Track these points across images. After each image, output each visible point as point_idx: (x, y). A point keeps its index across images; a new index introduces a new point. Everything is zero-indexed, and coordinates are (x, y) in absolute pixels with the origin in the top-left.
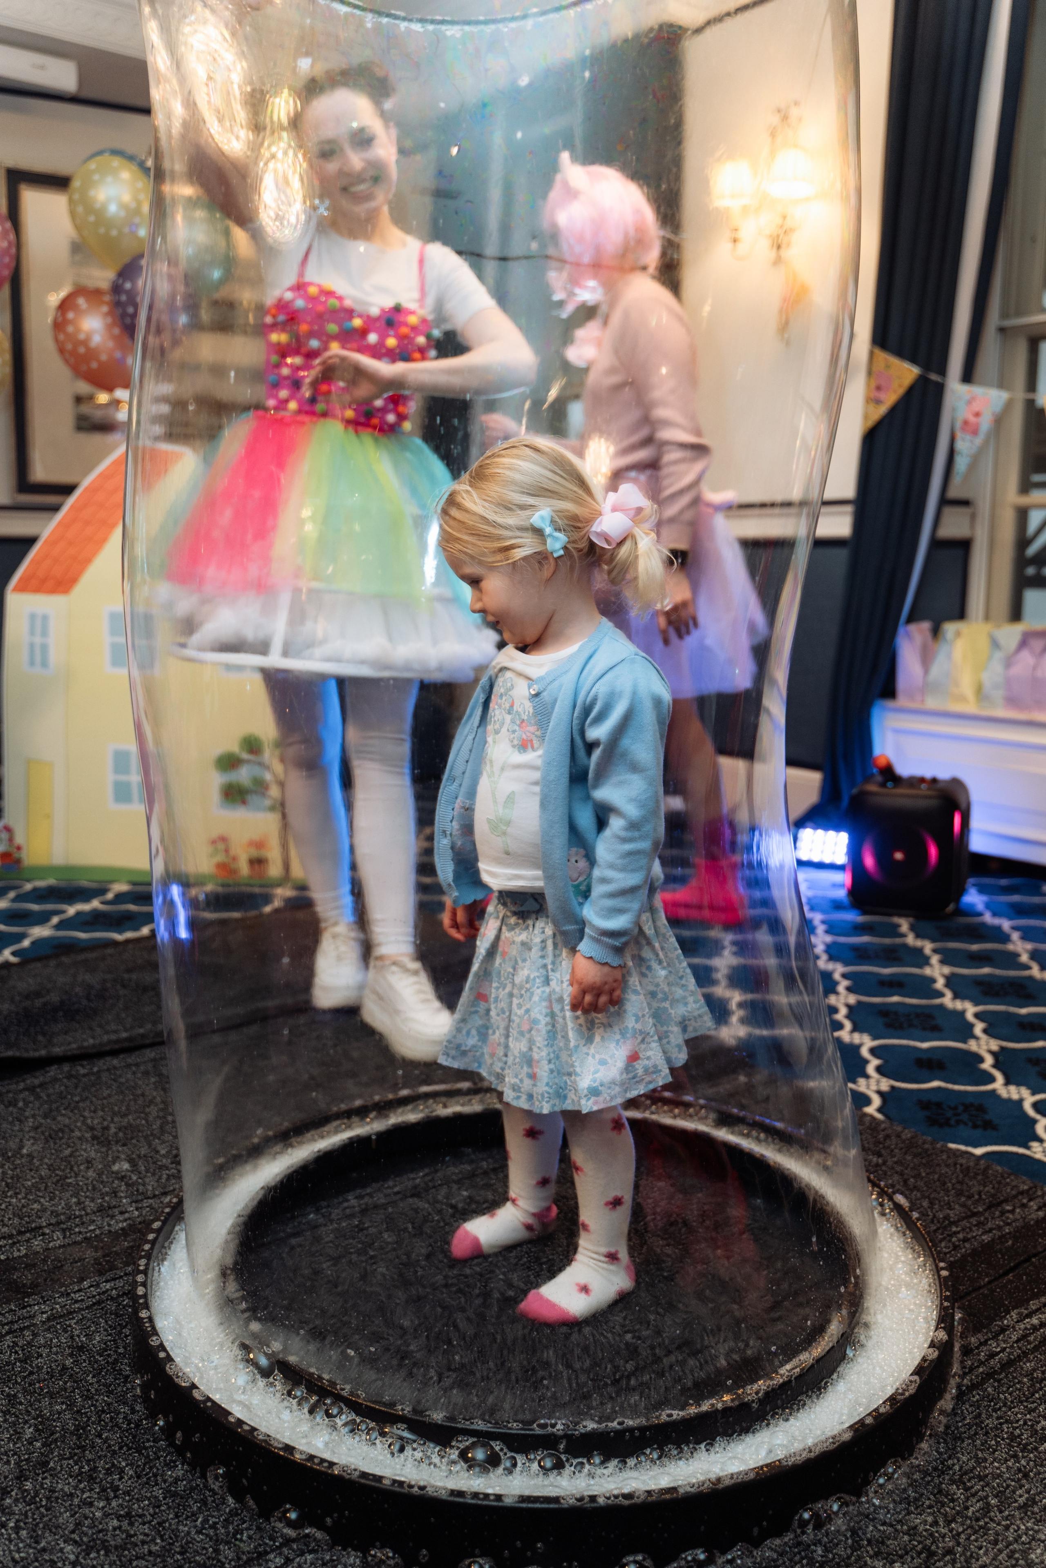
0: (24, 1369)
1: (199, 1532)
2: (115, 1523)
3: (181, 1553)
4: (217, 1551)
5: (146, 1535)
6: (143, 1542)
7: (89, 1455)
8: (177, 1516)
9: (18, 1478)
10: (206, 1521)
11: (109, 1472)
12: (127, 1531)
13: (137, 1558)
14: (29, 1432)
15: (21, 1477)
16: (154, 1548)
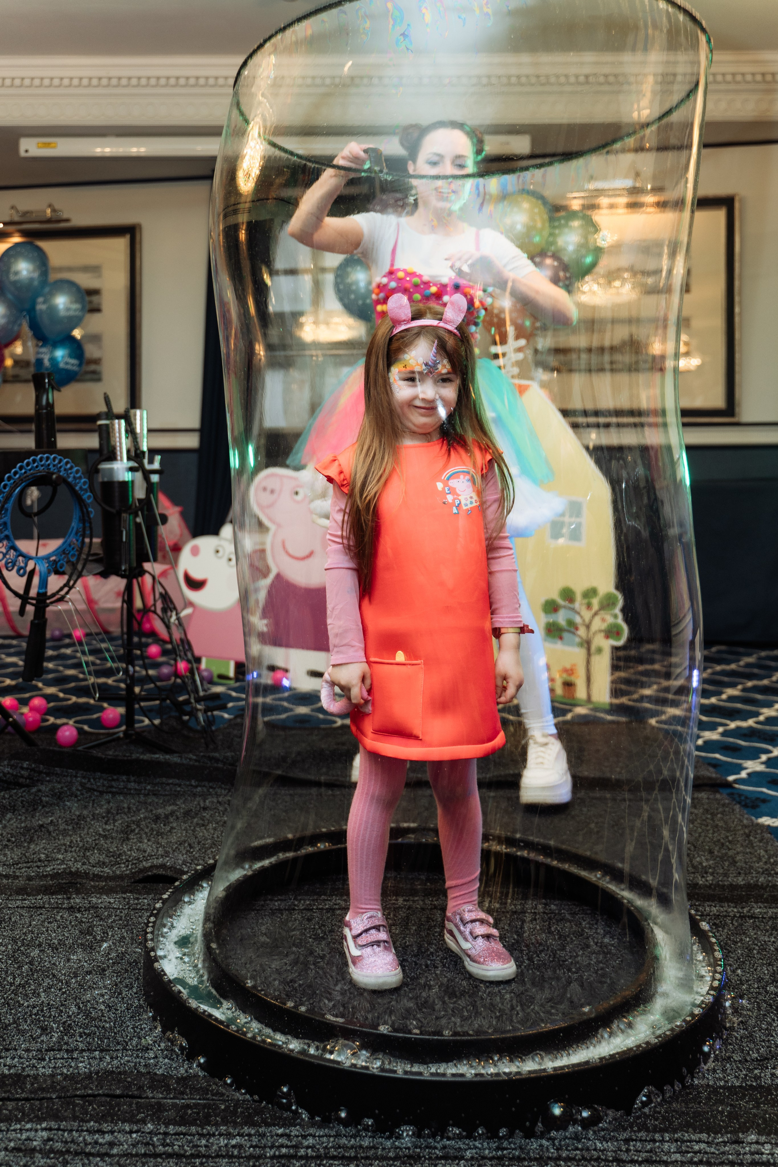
0: (143, 927)
1: (133, 1028)
2: (103, 1007)
3: (115, 1033)
4: (131, 1039)
5: (109, 1018)
6: (105, 1021)
7: (126, 975)
8: (131, 1017)
9: (87, 972)
10: (141, 1025)
11: (127, 986)
12: (103, 1013)
13: (96, 1026)
14: (113, 955)
15: (89, 973)
16: (108, 1025)
